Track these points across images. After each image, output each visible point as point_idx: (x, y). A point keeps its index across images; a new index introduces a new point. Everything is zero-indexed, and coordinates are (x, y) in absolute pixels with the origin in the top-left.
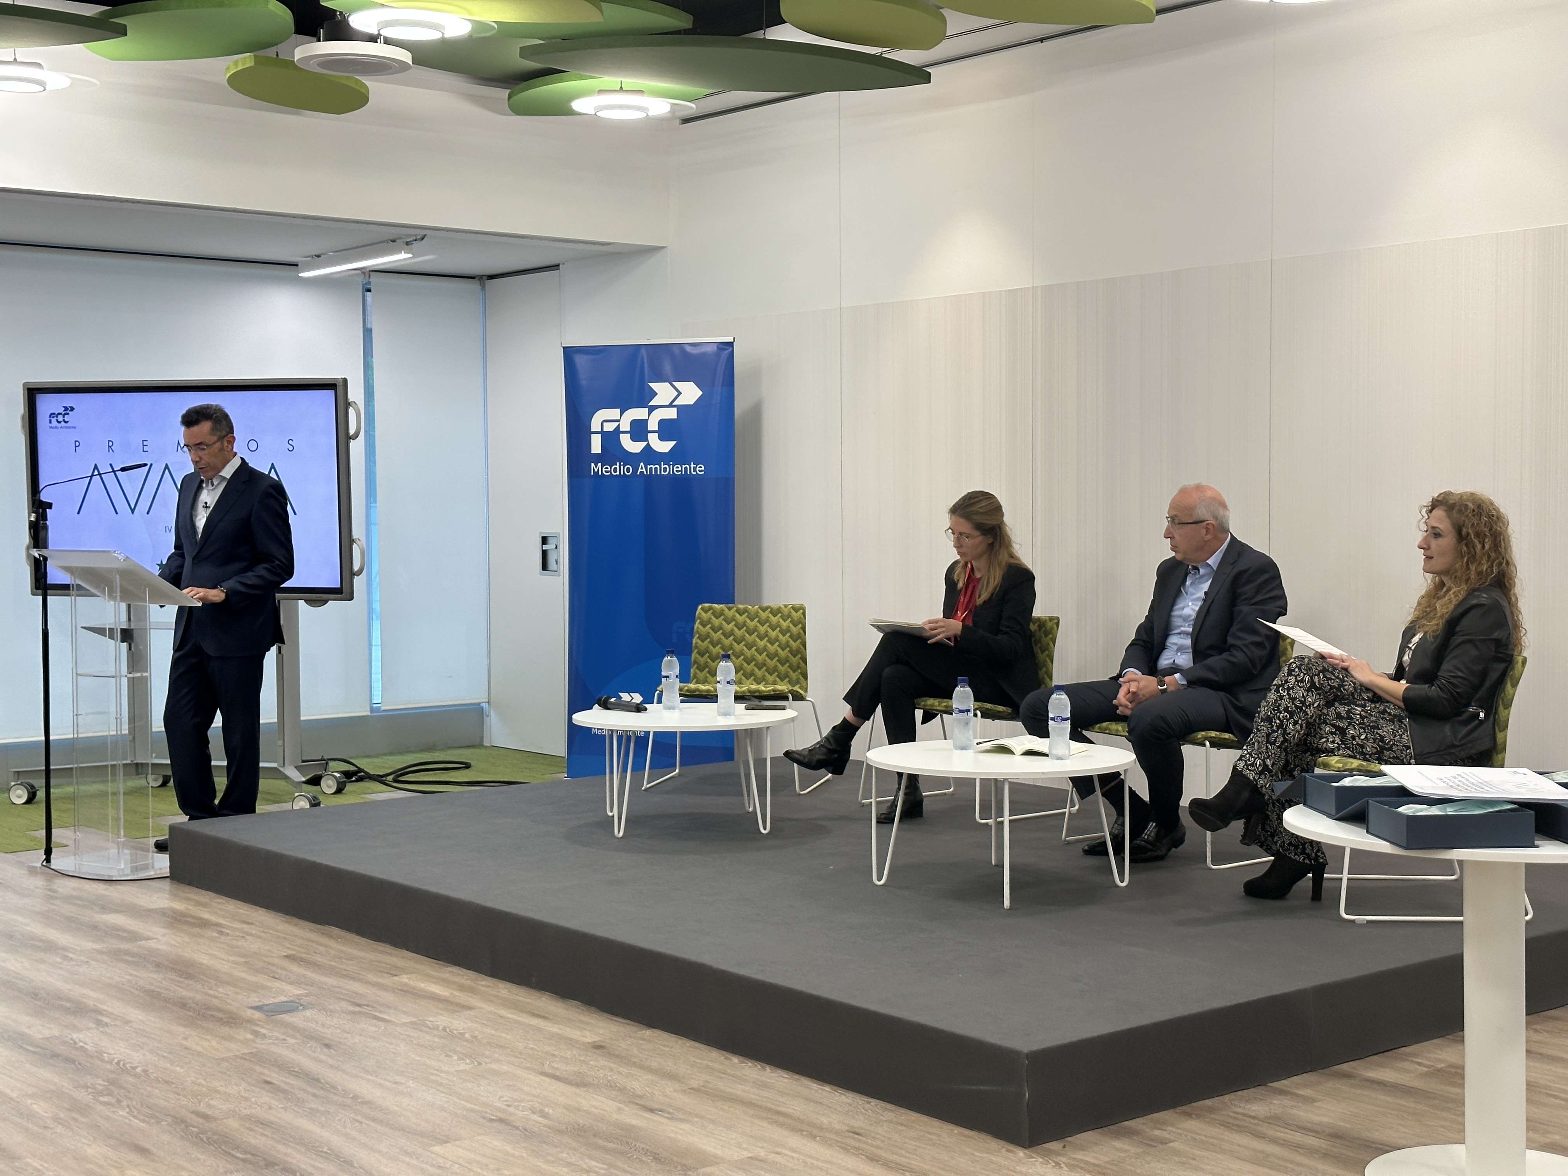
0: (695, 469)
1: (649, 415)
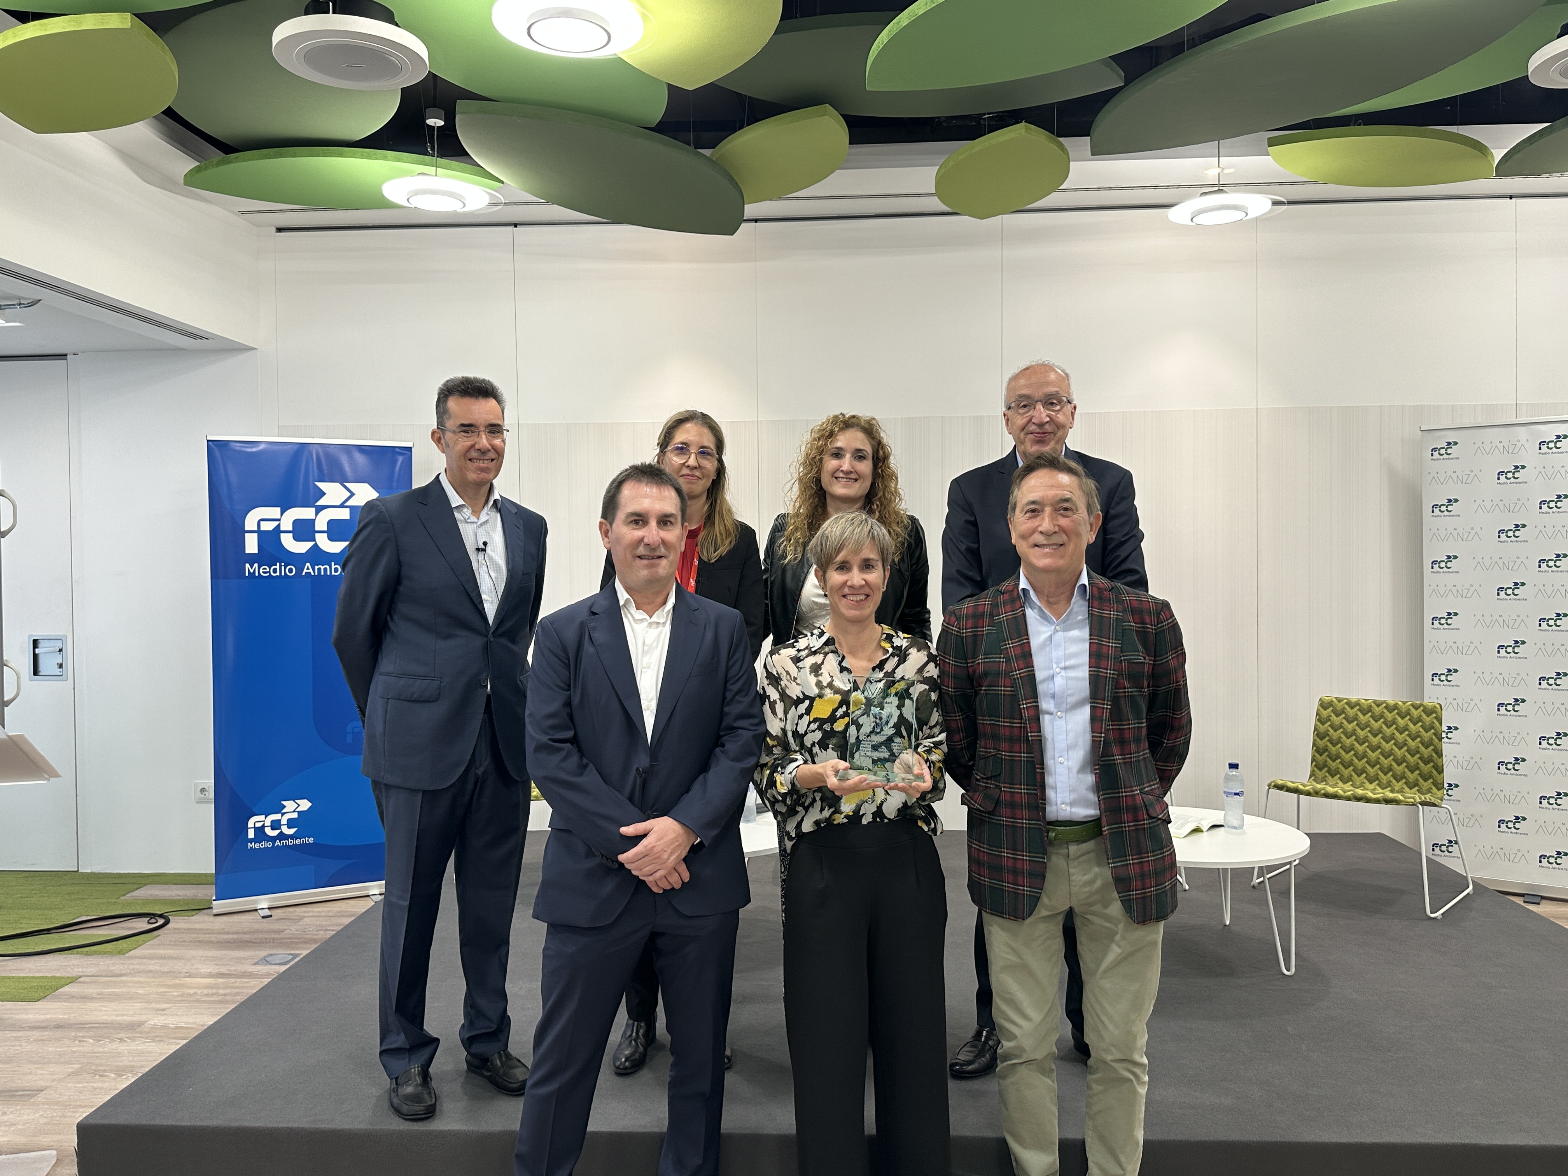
1: (316, 515)
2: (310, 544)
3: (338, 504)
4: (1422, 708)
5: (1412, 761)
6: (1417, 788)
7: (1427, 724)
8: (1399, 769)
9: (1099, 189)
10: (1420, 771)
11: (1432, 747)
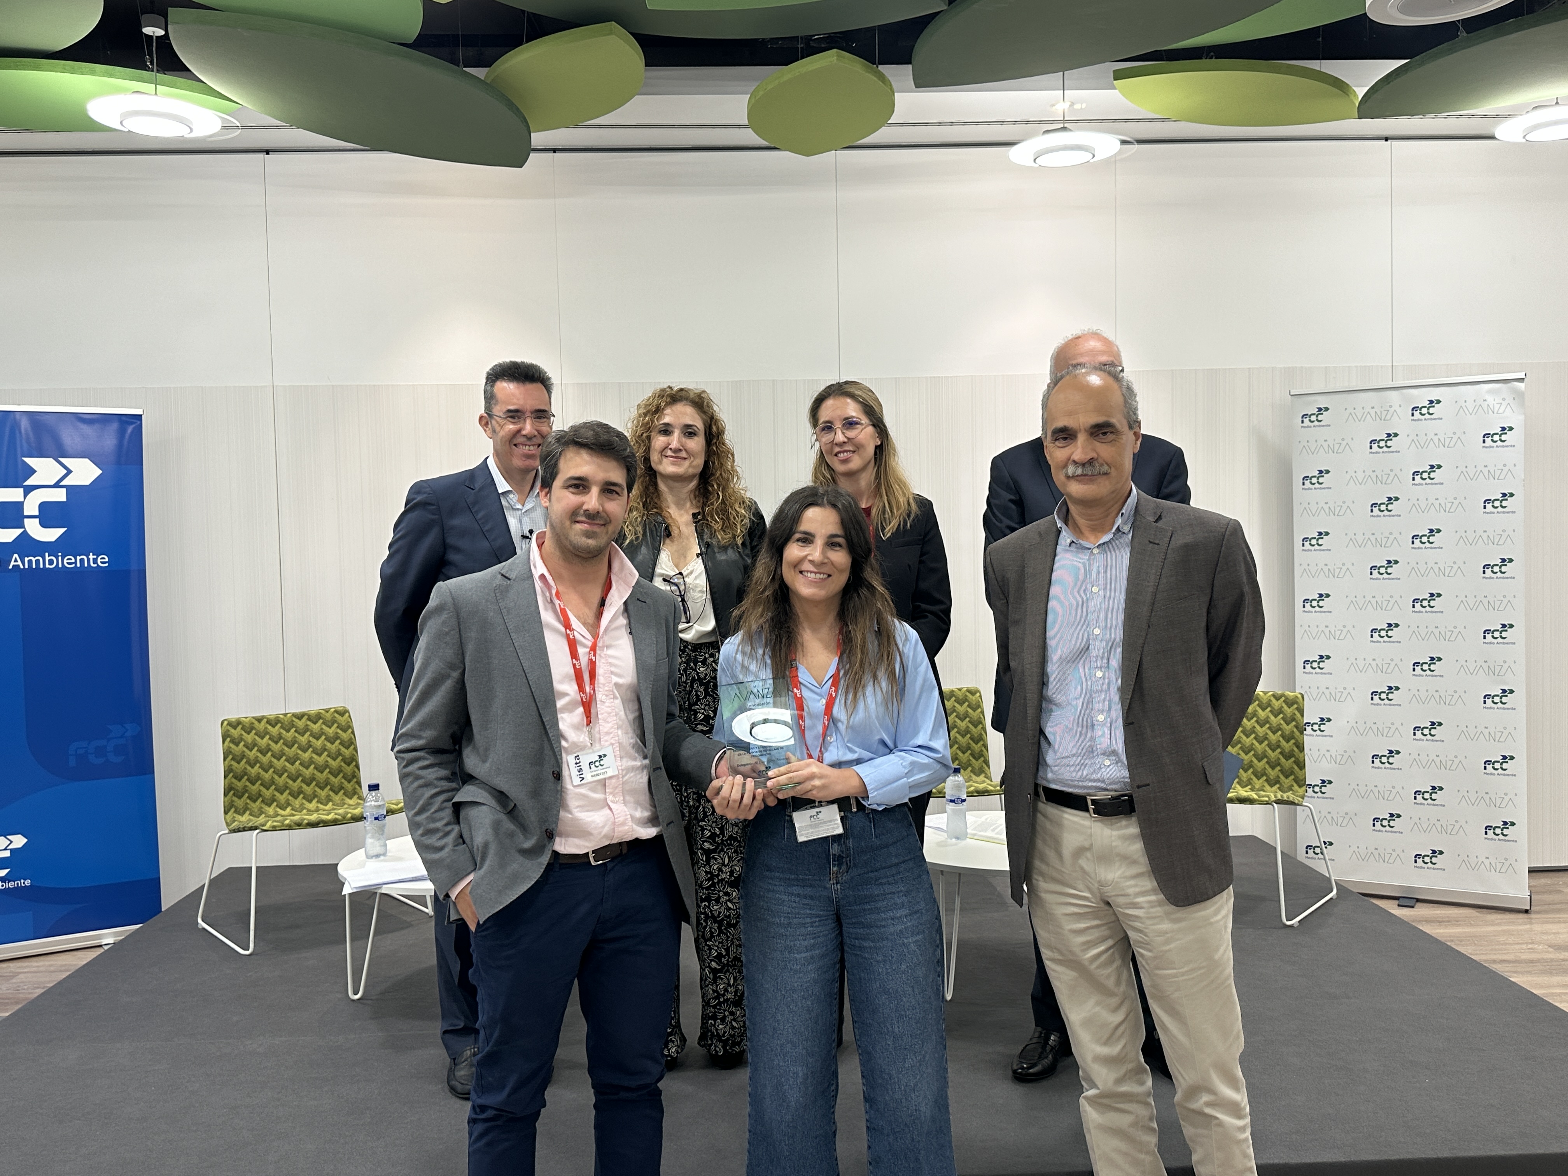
0: (95, 561)
1: (25, 497)
2: (19, 531)
3: (52, 483)
4: (1283, 698)
5: (1273, 756)
6: (1278, 786)
7: (1289, 715)
8: (1260, 765)
9: (940, 124)
10: (1282, 766)
11: (1293, 741)
